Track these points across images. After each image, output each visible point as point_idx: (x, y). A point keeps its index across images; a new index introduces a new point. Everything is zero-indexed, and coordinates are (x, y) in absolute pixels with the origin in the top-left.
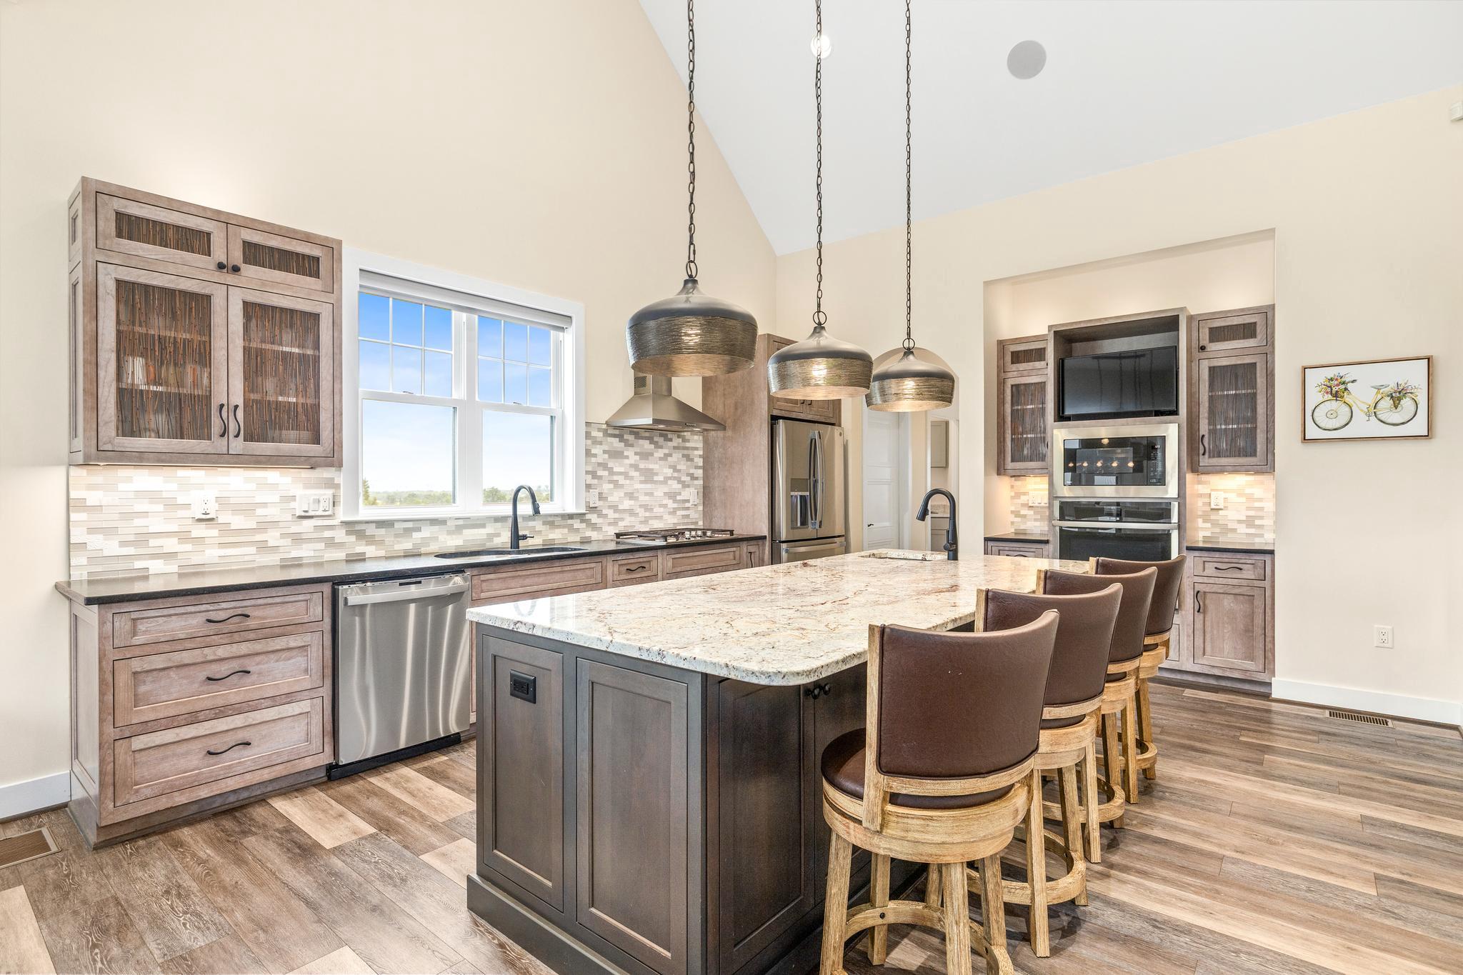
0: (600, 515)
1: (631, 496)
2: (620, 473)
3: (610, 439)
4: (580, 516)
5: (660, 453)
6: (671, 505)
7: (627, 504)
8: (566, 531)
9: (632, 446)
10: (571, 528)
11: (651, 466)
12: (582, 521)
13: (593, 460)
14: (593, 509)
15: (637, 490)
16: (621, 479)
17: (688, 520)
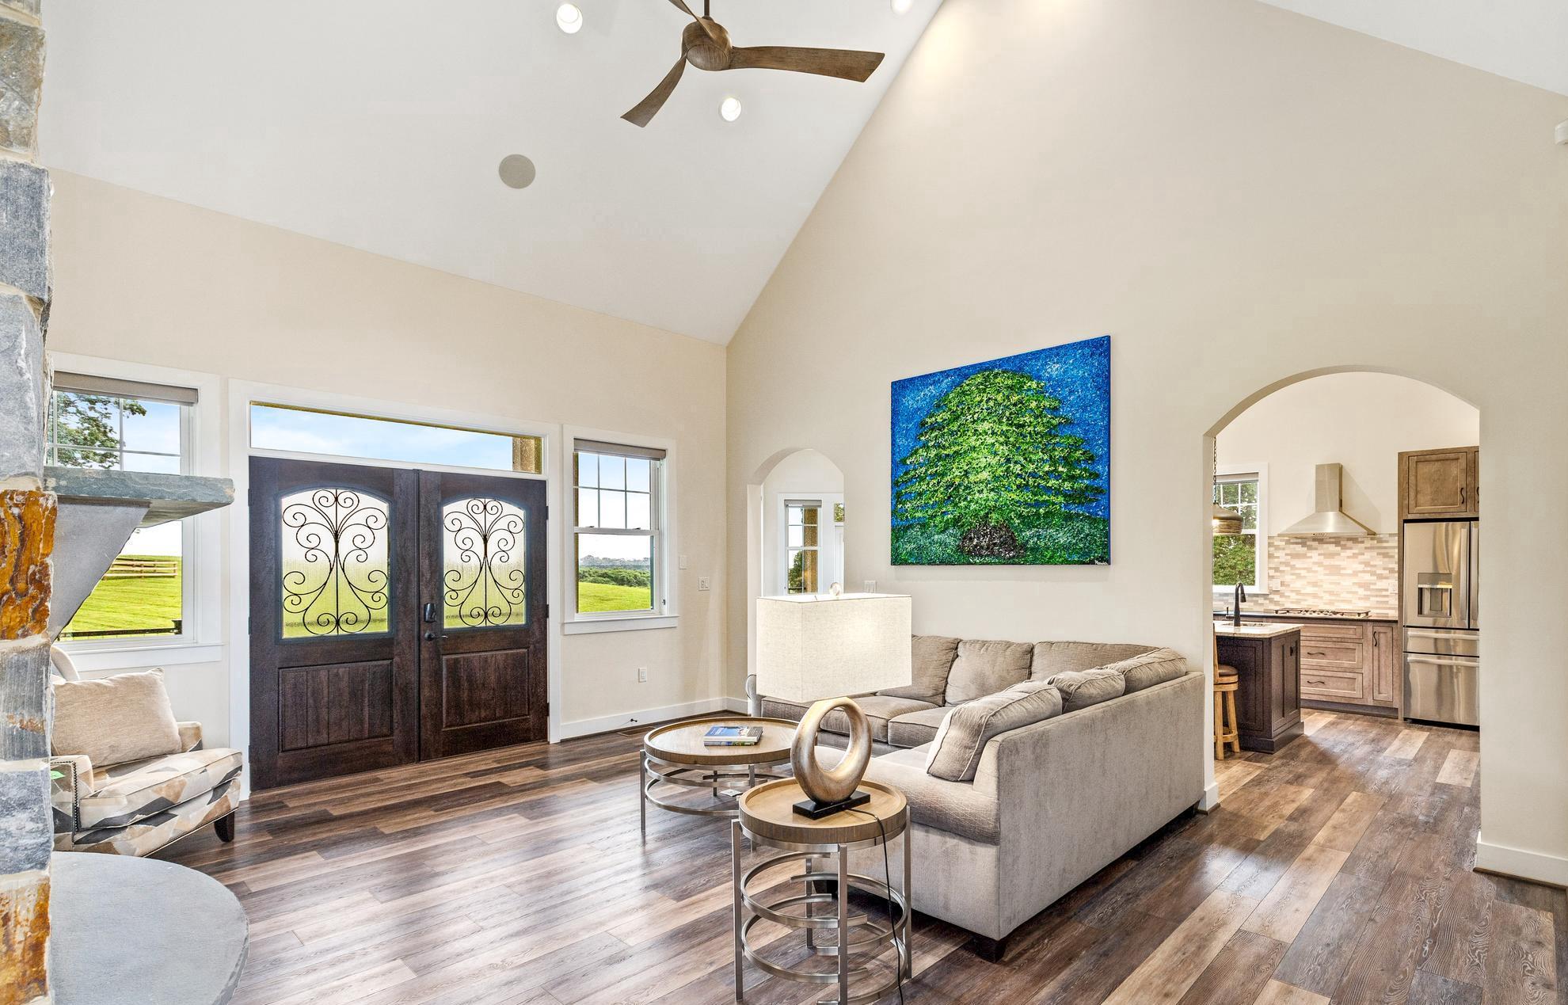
0: (1282, 595)
1: (1315, 584)
2: (1304, 569)
3: (1292, 546)
4: (1265, 596)
5: (1349, 553)
6: (1362, 592)
7: (1310, 590)
8: (1252, 604)
9: (1316, 549)
10: (1256, 603)
11: (1337, 563)
12: (1265, 599)
13: (1276, 560)
14: (1277, 592)
15: (1321, 581)
16: (1303, 573)
17: (1384, 606)
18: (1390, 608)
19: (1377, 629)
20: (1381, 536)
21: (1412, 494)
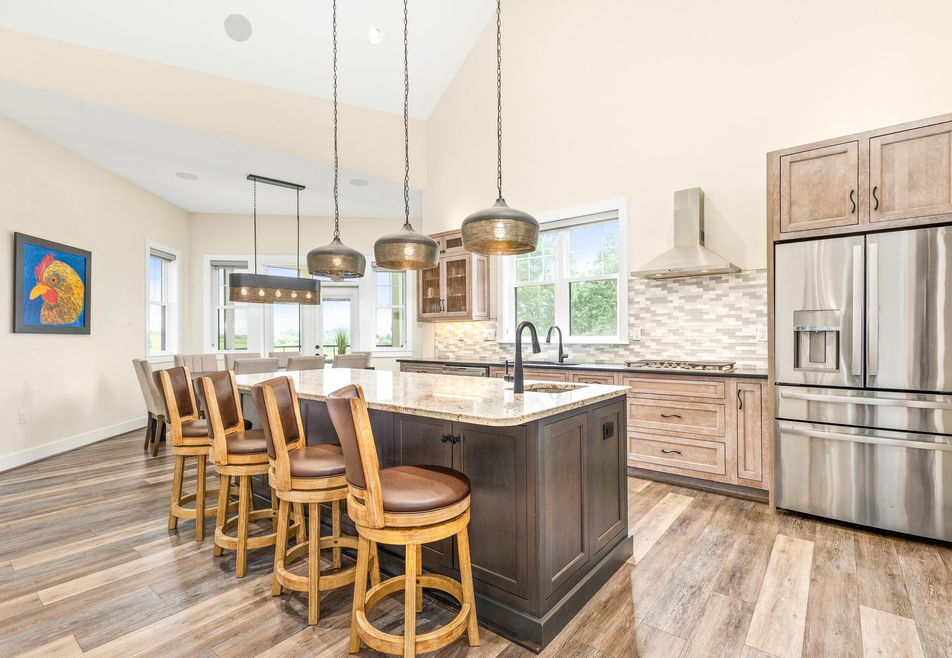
0: (643, 345)
1: (676, 332)
2: (664, 315)
3: (652, 289)
4: (625, 346)
5: (712, 294)
6: (726, 340)
7: (670, 339)
8: (613, 355)
9: (677, 291)
10: (617, 354)
11: (699, 307)
12: (626, 350)
13: (636, 306)
14: (637, 342)
15: (683, 328)
16: (664, 319)
17: (752, 356)
18: (757, 359)
19: (742, 386)
20: (748, 273)
21: (785, 205)
